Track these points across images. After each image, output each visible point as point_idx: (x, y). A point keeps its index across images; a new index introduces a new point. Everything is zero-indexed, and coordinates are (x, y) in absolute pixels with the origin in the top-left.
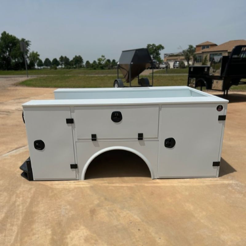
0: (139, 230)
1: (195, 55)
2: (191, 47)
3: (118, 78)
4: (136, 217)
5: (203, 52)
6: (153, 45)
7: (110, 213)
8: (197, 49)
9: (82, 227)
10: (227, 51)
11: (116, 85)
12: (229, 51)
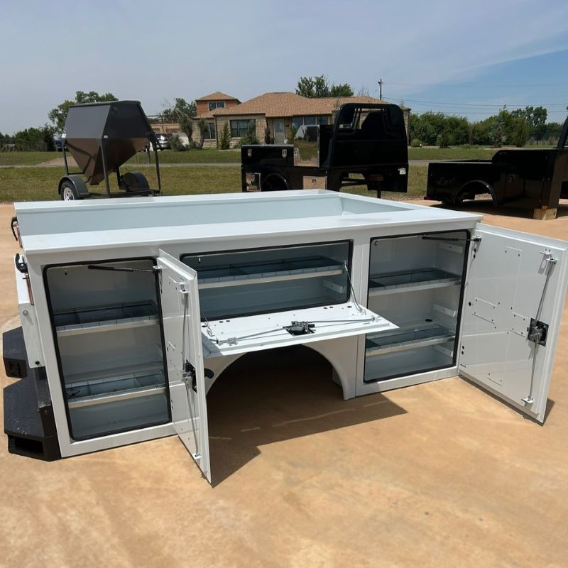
0: (427, 514)
1: (203, 123)
2: (181, 103)
3: (69, 174)
4: (391, 488)
5: (215, 116)
6: (92, 94)
7: (332, 492)
8: (198, 107)
9: (305, 542)
10: (264, 114)
11: (67, 191)
12: (267, 115)
